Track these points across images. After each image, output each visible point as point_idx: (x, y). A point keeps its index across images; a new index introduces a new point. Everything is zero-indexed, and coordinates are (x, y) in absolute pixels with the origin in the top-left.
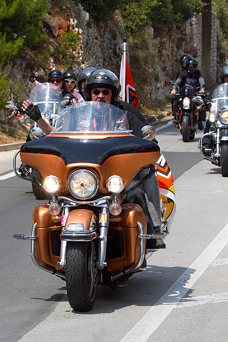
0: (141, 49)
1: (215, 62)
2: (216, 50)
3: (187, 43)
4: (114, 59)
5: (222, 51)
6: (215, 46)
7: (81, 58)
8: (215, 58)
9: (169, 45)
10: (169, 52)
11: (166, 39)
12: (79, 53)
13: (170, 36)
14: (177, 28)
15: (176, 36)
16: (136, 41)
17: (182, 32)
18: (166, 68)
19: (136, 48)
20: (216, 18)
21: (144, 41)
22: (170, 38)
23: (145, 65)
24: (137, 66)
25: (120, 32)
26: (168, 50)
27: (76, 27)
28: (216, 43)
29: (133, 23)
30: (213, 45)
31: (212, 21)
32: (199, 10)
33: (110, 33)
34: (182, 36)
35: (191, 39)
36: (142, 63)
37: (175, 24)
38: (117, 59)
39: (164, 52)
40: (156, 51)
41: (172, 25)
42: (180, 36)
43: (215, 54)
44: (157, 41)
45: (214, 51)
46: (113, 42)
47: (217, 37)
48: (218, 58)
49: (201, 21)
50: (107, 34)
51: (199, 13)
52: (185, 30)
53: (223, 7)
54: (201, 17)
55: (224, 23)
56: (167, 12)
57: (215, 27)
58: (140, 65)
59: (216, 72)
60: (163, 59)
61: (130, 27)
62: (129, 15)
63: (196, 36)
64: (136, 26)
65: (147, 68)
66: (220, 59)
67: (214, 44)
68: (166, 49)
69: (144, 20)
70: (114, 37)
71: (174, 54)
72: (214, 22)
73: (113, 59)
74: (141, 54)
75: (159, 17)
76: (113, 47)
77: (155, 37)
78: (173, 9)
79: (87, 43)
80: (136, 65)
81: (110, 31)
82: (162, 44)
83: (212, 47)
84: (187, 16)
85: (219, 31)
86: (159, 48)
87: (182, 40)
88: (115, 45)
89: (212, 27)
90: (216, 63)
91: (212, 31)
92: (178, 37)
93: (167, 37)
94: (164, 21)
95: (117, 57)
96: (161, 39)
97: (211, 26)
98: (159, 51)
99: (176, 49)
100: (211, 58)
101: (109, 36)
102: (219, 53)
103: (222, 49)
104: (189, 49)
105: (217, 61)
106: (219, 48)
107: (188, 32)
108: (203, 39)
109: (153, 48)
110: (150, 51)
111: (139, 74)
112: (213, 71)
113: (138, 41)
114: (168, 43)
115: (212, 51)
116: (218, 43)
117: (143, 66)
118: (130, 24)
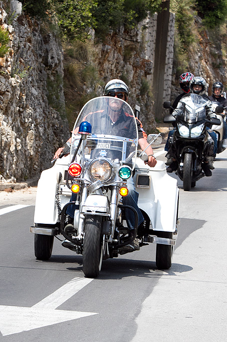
0: (77, 59)
1: (170, 83)
2: (171, 66)
3: (138, 55)
4: (45, 72)
5: (180, 68)
6: (171, 60)
7: (10, 69)
8: (170, 78)
9: (113, 56)
10: (113, 66)
11: (110, 47)
12: (7, 61)
13: (116, 43)
14: (124, 32)
15: (123, 43)
16: (70, 47)
17: (131, 37)
19: (69, 58)
20: (174, 20)
21: (81, 47)
22: (115, 46)
23: (82, 82)
24: (71, 83)
25: (53, 33)
26: (111, 62)
27: (5, 22)
28: (172, 56)
29: (72, 21)
30: (168, 59)
31: (170, 24)
32: (155, 7)
33: (41, 33)
34: (132, 43)
35: (142, 48)
36: (78, 80)
37: (125, 25)
38: (48, 71)
39: (106, 65)
40: (97, 62)
41: (119, 28)
42: (128, 43)
43: (170, 71)
44: (97, 50)
45: (170, 68)
46: (45, 47)
47: (174, 48)
48: (174, 78)
49: (155, 22)
50: (37, 34)
51: (154, 12)
52: (137, 35)
53: (183, 4)
54: (156, 19)
55: (183, 28)
56: (115, 8)
57: (173, 33)
58: (75, 82)
59: (169, 96)
60: (104, 74)
61: (66, 27)
62: (67, 9)
63: (149, 44)
64: (75, 26)
65: (85, 87)
66: (175, 79)
67: (170, 56)
68: (109, 61)
69: (88, 18)
70: (46, 40)
71: (120, 68)
72: (171, 26)
73: (43, 71)
74: (76, 66)
75: (104, 14)
76: (43, 55)
77: (96, 43)
78: (123, 5)
79: (19, 47)
80: (69, 81)
81: (41, 31)
82: (104, 53)
83: (167, 62)
84: (141, 16)
85: (177, 40)
86: (100, 59)
87: (132, 49)
88: (47, 52)
89: (169, 33)
90: (170, 85)
91: (169, 39)
92: (125, 44)
93: (112, 43)
94: (111, 21)
95: (48, 69)
96: (104, 45)
97: (167, 31)
98: (100, 63)
99: (122, 62)
100: (165, 77)
101: (39, 39)
102: (175, 70)
103: (180, 64)
104: (140, 63)
105: (172, 81)
106: (176, 63)
107: (139, 38)
108: (157, 50)
109: (93, 58)
110: (89, 63)
111: (73, 95)
112: (166, 95)
113: (72, 47)
114: (113, 52)
115: (166, 66)
116: (175, 57)
117: (79, 83)
118: (67, 22)
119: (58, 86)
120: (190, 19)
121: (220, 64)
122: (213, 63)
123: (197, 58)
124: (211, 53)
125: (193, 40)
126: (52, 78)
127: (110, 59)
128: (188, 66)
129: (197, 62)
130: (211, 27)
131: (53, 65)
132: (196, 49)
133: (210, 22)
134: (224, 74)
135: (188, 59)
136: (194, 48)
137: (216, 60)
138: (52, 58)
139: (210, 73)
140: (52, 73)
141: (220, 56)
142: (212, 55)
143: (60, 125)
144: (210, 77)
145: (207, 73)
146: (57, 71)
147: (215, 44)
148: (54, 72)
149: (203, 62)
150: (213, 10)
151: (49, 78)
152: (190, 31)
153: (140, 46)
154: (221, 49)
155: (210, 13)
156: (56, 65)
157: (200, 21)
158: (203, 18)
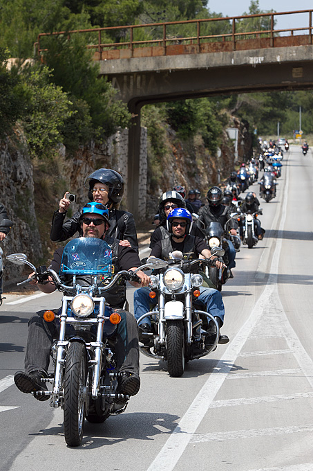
0: (48, 173)
1: (145, 192)
2: (146, 177)
4: (14, 187)
5: (154, 177)
6: (144, 171)
8: (145, 187)
9: (85, 169)
11: (81, 161)
13: (87, 157)
14: (95, 147)
15: (94, 157)
16: (42, 163)
17: (102, 151)
18: (81, 199)
19: (42, 173)
20: (146, 135)
21: (53, 163)
22: (87, 160)
23: (54, 195)
24: (44, 196)
26: (83, 176)
28: (146, 167)
29: (40, 139)
30: (142, 170)
31: (142, 138)
32: (125, 123)
33: (9, 151)
34: (103, 157)
35: (115, 162)
36: (50, 193)
37: (94, 141)
38: (17, 187)
39: (79, 178)
40: (69, 176)
41: (90, 143)
42: (100, 157)
43: (145, 181)
44: (69, 164)
45: (144, 178)
46: (13, 164)
47: (148, 159)
48: (149, 187)
49: (127, 137)
50: (5, 152)
51: (125, 127)
52: (107, 149)
53: (155, 119)
54: (127, 133)
55: (156, 141)
56: (84, 125)
57: (145, 146)
58: (47, 195)
59: (145, 205)
60: (77, 187)
61: (35, 145)
62: (35, 128)
63: (121, 157)
64: (43, 143)
65: (57, 200)
67: (143, 167)
68: (81, 174)
69: (55, 136)
70: (14, 158)
72: (143, 140)
73: (12, 186)
74: (48, 181)
75: (73, 131)
76: (12, 171)
77: (67, 158)
78: (91, 122)
80: (42, 195)
81: (8, 149)
82: (76, 167)
83: (140, 173)
84: (110, 131)
85: (150, 152)
86: (72, 173)
87: (103, 163)
88: (15, 168)
89: (141, 146)
90: (146, 194)
91: (142, 151)
92: (97, 158)
93: (84, 158)
94: (80, 137)
95: (18, 185)
96: (76, 160)
97: (139, 144)
98: (72, 177)
100: (140, 187)
101: (7, 157)
102: (149, 180)
103: (154, 175)
105: (147, 191)
106: (150, 174)
107: (110, 152)
108: (130, 162)
109: (65, 173)
110: (60, 177)
111: (46, 207)
112: (142, 204)
113: (44, 163)
114: (84, 166)
115: (140, 177)
116: (149, 168)
117: (52, 196)
118: (35, 140)
119: (28, 200)
120: (163, 132)
121: (195, 173)
122: (188, 172)
123: (171, 168)
124: (186, 162)
125: (166, 152)
126: (22, 193)
127: (82, 172)
128: (163, 176)
129: (171, 172)
130: (185, 139)
131: (22, 181)
132: (170, 160)
133: (184, 134)
134: (200, 182)
135: (162, 169)
136: (167, 159)
137: (191, 169)
138: (21, 174)
139: (186, 181)
140: (22, 188)
141: (195, 165)
142: (187, 164)
143: (30, 235)
144: (185, 185)
145: (181, 181)
146: (26, 186)
147: (190, 155)
148: (24, 187)
149: (178, 172)
150: (186, 123)
151: (18, 192)
152: (162, 143)
153: (113, 159)
154: (195, 158)
155: (183, 126)
156: (25, 180)
157: (174, 133)
158: (176, 131)
